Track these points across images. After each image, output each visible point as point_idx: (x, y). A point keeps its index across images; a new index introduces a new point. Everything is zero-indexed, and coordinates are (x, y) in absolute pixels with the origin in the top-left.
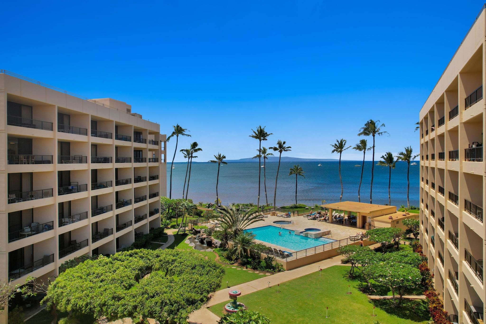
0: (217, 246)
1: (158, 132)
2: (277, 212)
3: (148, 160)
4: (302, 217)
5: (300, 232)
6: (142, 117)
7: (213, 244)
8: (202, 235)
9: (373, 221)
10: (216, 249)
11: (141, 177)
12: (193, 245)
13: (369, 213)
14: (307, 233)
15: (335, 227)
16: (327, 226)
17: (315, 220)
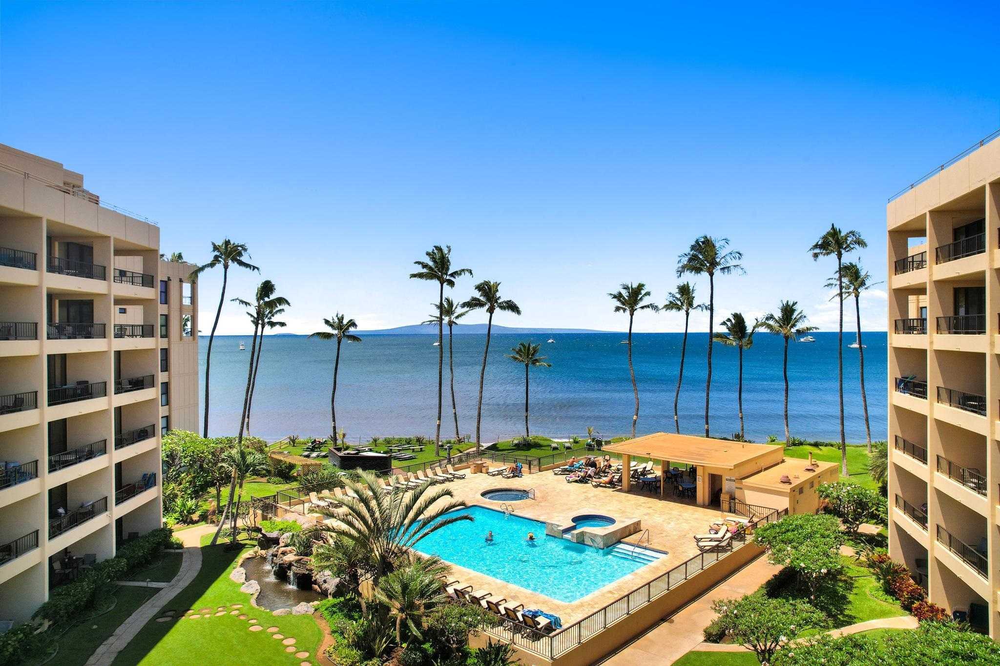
0: (326, 590)
1: (153, 247)
2: (488, 462)
3: (111, 331)
4: (550, 473)
5: (561, 528)
6: (100, 199)
7: (315, 582)
8: (284, 553)
9: (741, 489)
10: (324, 601)
11: (90, 383)
12: (254, 587)
13: (731, 469)
14: (582, 533)
15: (643, 505)
16: (621, 502)
17: (585, 483)
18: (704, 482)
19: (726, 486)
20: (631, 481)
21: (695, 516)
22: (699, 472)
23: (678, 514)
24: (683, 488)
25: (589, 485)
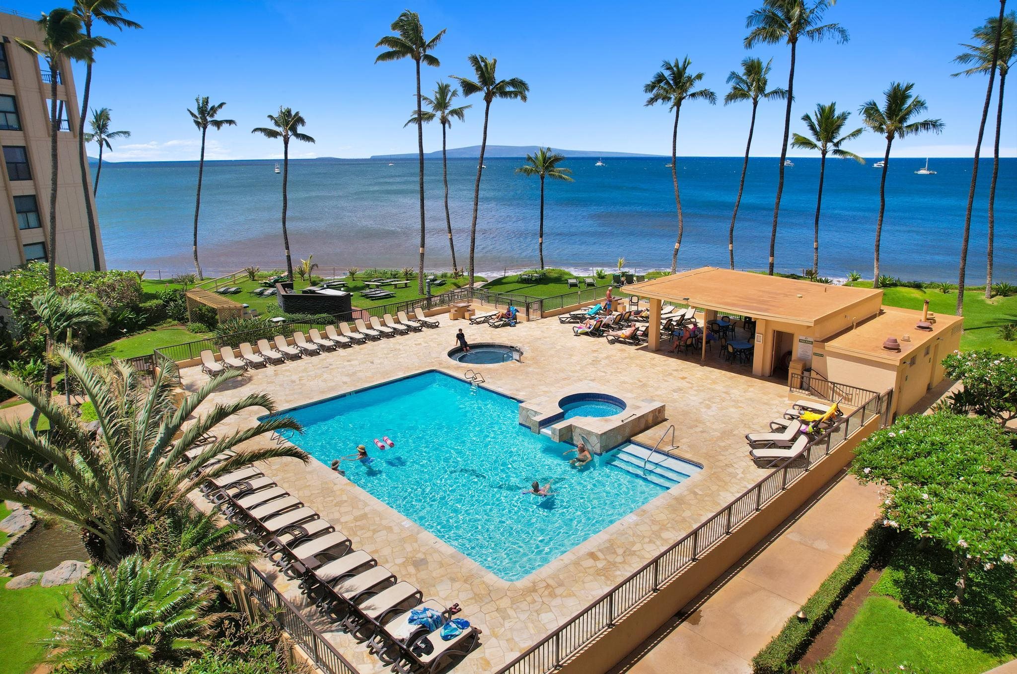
2: (476, 304)
4: (555, 320)
5: (539, 418)
9: (822, 355)
13: (809, 327)
14: (570, 428)
15: (675, 373)
16: (642, 367)
17: (598, 337)
18: (765, 342)
19: (799, 350)
20: (661, 334)
21: (749, 395)
22: (759, 328)
23: (724, 390)
24: (733, 349)
25: (603, 340)
